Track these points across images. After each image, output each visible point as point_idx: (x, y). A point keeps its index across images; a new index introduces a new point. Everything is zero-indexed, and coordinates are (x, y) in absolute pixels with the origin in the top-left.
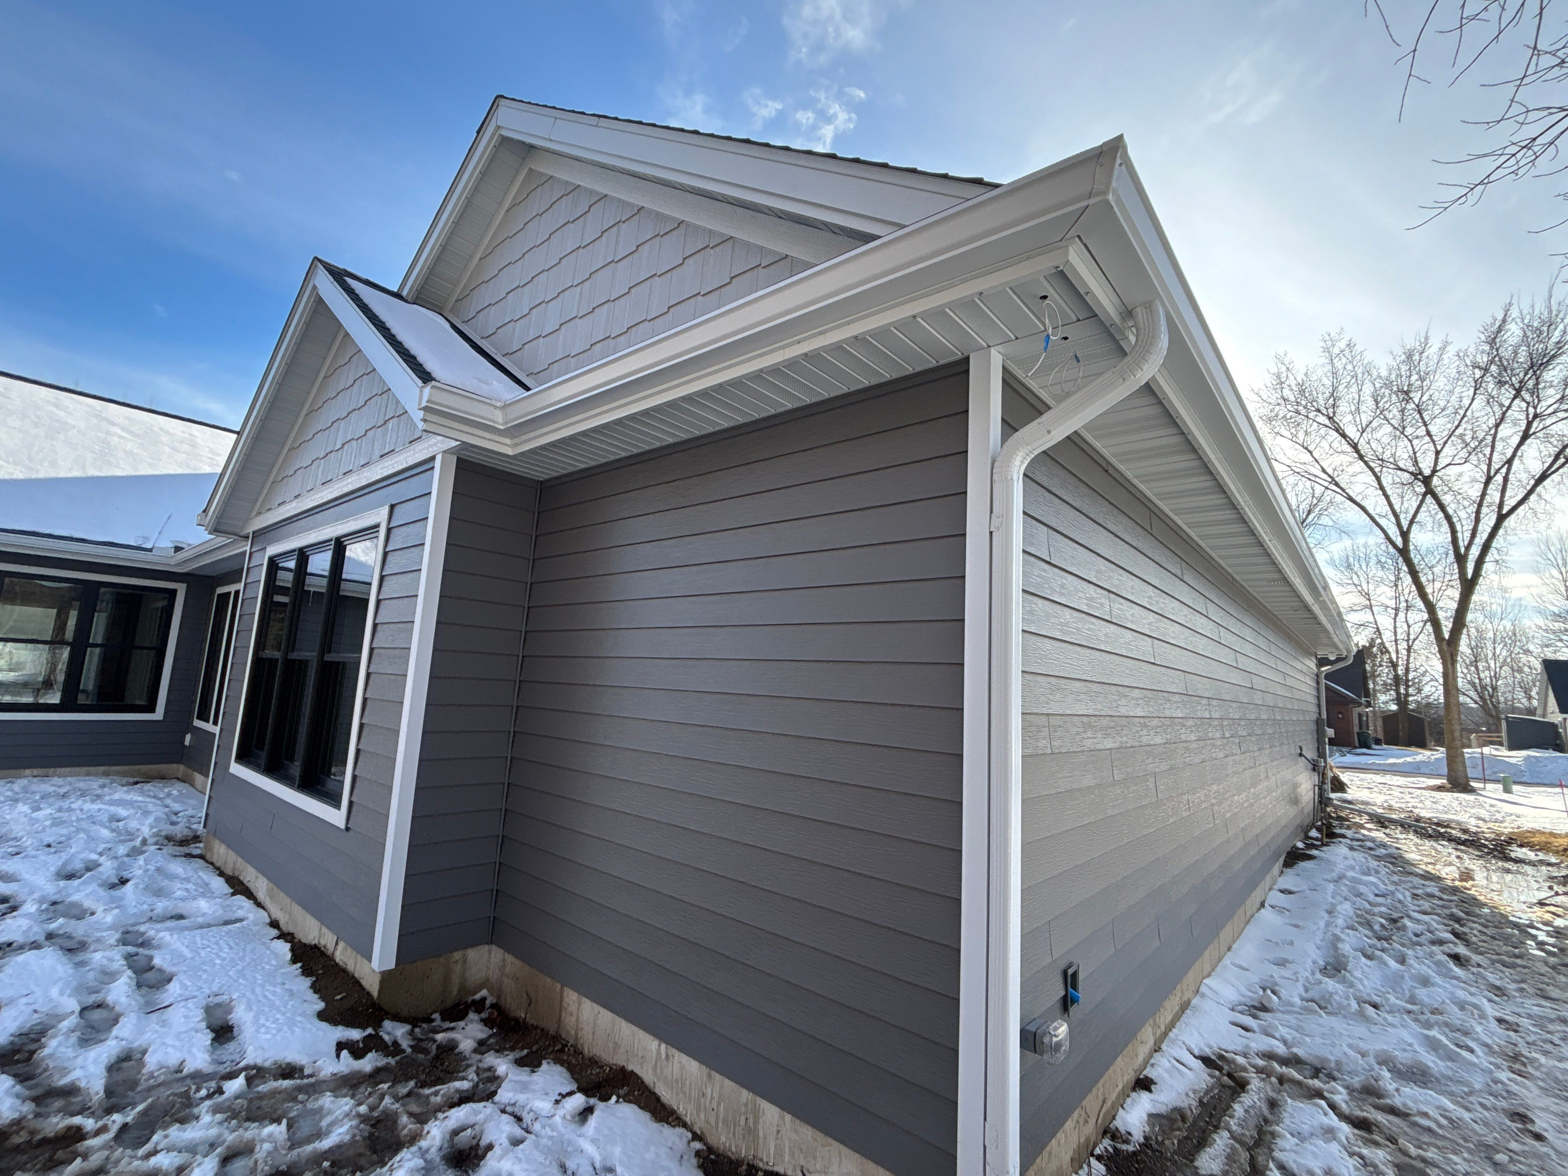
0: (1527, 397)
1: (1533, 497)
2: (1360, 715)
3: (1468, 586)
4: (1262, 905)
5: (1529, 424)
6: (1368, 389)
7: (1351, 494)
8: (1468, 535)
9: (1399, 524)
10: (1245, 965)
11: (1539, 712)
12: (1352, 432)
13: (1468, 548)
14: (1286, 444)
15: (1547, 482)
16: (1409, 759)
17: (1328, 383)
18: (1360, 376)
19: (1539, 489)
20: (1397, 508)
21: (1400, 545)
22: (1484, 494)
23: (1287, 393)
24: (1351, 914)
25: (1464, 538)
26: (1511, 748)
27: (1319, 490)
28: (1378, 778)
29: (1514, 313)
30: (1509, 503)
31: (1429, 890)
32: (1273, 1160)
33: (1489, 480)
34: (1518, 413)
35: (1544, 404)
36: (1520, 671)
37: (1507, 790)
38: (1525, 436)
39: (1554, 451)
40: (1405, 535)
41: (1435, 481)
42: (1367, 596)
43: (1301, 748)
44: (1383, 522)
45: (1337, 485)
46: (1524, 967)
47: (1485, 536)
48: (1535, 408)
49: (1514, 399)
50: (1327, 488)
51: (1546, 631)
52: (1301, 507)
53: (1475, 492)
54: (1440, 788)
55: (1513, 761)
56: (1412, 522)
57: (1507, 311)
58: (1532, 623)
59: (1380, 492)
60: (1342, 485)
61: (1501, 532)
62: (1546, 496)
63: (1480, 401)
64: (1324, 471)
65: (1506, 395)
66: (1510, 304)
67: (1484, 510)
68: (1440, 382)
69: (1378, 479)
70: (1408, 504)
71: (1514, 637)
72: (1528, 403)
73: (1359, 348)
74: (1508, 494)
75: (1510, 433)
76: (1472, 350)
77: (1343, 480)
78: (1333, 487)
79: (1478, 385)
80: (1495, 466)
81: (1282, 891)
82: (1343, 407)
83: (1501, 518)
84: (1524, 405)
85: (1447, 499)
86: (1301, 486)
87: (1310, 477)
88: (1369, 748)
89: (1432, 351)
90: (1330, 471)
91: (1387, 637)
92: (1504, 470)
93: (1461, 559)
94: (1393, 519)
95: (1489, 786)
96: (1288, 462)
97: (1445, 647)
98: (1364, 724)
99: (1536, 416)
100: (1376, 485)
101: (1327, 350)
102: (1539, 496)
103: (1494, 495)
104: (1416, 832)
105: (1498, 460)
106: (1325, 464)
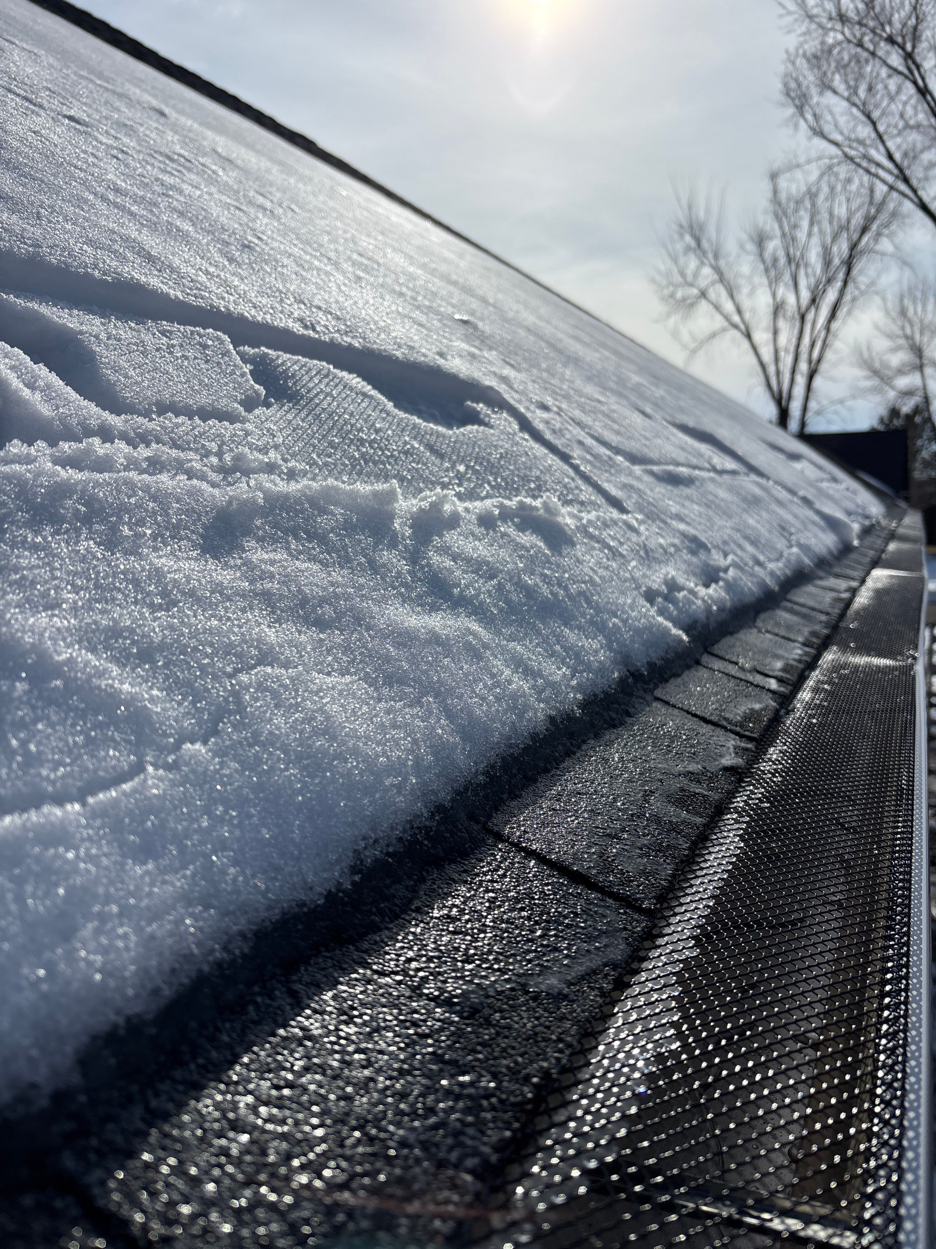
7: (926, 198)
27: (881, 189)
45: (906, 180)
50: (892, 188)
52: (854, 222)
60: (914, 182)
64: (890, 157)
77: (916, 173)
78: (903, 187)
86: (854, 187)
90: (898, 157)
96: (838, 138)
106: (890, 144)
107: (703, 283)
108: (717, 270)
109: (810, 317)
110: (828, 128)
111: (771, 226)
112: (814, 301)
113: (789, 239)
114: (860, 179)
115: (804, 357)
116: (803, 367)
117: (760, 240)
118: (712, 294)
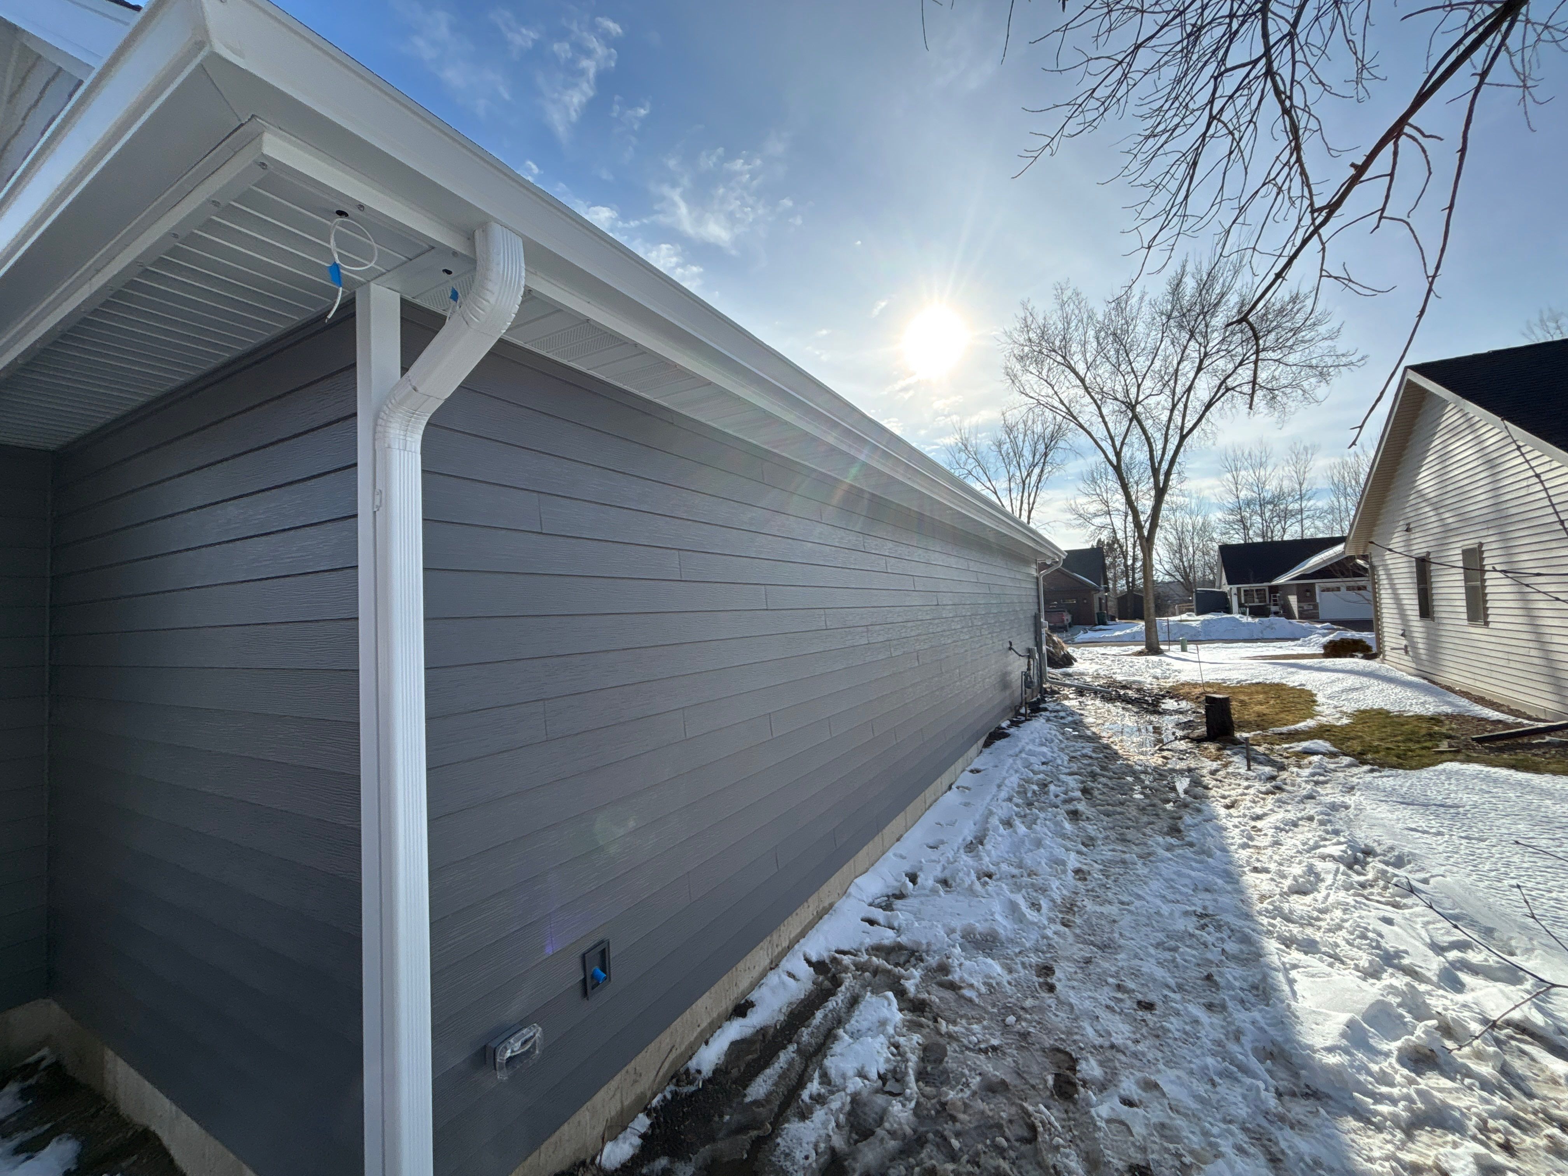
0: (1201, 340)
1: (1204, 420)
2: (1100, 599)
3: (1160, 492)
4: (950, 788)
5: (1201, 362)
6: (1091, 333)
7: (1082, 422)
8: (1160, 452)
9: (1114, 446)
10: (904, 854)
11: (1217, 584)
12: (1081, 368)
13: (1160, 463)
14: (1033, 379)
15: (1212, 409)
16: (1128, 631)
17: (1060, 326)
18: (1085, 320)
19: (1208, 413)
20: (1112, 431)
21: (1115, 462)
22: (1170, 419)
23: (1032, 335)
24: (1015, 786)
25: (1158, 453)
26: (1198, 614)
27: (1058, 419)
28: (1101, 650)
29: (1190, 268)
30: (1188, 425)
31: (1084, 751)
32: (821, 1067)
33: (1174, 406)
34: (1193, 351)
35: (1211, 345)
36: (1208, 554)
37: (1184, 650)
38: (1199, 369)
39: (1218, 382)
40: (1118, 454)
41: (1139, 408)
42: (1106, 504)
43: (1011, 643)
44: (1103, 444)
45: (1071, 414)
46: (1120, 813)
47: (1171, 453)
48: (1205, 347)
49: (1189, 340)
50: (1064, 417)
51: (1225, 522)
53: (1165, 417)
54: (1140, 653)
55: (1194, 624)
56: (1123, 444)
57: (1184, 266)
58: (1216, 516)
59: (1100, 419)
60: (1074, 414)
61: (1182, 449)
62: (1212, 420)
63: (1167, 342)
64: (1062, 402)
65: (1185, 335)
66: (1186, 261)
67: (1171, 432)
68: (1141, 328)
69: (1099, 408)
70: (1118, 428)
71: (1204, 530)
72: (1200, 344)
73: (1083, 296)
74: (1187, 418)
75: (1188, 368)
76: (1160, 299)
77: (1075, 410)
78: (1068, 416)
79: (1165, 328)
80: (1178, 395)
81: (972, 771)
82: (1075, 347)
83: (1183, 438)
84: (1197, 346)
85: (1148, 424)
86: (1045, 418)
87: (1053, 408)
88: (1105, 624)
89: (1134, 301)
90: (1066, 402)
91: (1120, 535)
92: (1184, 400)
93: (1155, 472)
94: (1109, 441)
95: (1173, 648)
96: (1035, 395)
97: (1145, 543)
98: (1104, 606)
99: (1206, 354)
100: (1097, 412)
101: (1057, 297)
102: (1208, 421)
103: (1177, 418)
104: (1103, 697)
105: (1179, 390)
106: (1062, 397)
107: (969, 467)
108: (977, 460)
109: (1027, 481)
110: (1028, 391)
111: (1004, 437)
112: (1029, 475)
113: (1014, 442)
114: (1049, 414)
115: (1025, 501)
116: (1025, 506)
117: (1000, 445)
118: (974, 473)
